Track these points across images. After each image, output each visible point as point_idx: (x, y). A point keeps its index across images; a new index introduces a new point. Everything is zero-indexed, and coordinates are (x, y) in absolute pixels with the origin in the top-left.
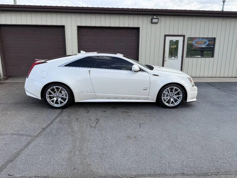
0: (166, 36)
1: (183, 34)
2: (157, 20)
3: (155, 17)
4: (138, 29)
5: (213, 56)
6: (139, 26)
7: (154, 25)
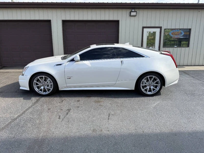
0: (143, 28)
1: (160, 26)
2: (136, 13)
3: (133, 10)
4: (117, 22)
5: (188, 46)
6: (118, 19)
7: (132, 18)
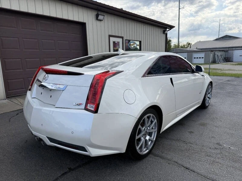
1: (122, 36)
2: (103, 17)
4: (84, 24)
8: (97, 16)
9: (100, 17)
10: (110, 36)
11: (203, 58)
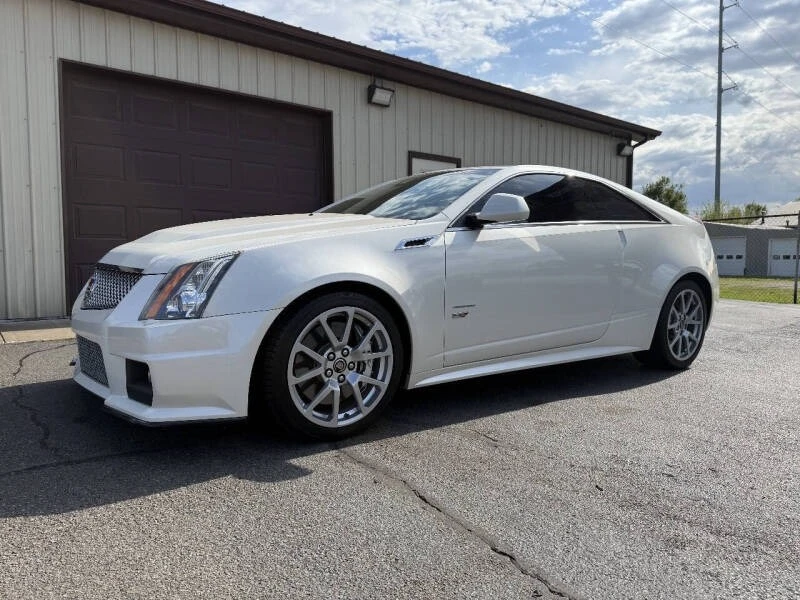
8: (371, 92)
9: (380, 96)
10: (412, 155)
11: (739, 257)
